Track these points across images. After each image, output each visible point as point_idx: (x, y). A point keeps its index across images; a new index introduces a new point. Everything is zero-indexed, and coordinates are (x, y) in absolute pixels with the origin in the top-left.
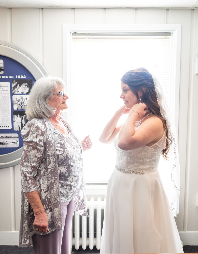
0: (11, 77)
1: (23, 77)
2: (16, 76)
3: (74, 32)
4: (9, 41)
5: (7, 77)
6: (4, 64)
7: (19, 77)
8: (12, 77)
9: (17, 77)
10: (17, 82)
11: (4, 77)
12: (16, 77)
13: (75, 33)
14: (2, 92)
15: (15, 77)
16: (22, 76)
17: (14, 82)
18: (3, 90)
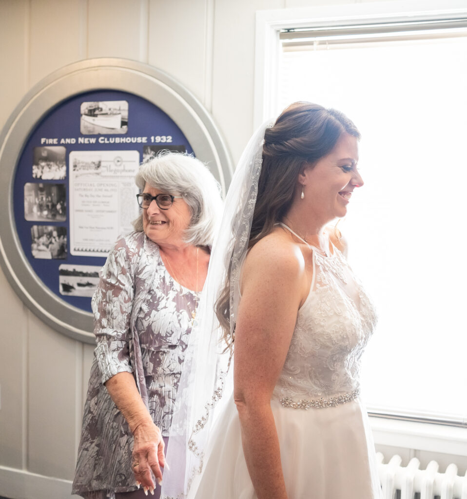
0: (142, 139)
1: (167, 139)
2: (152, 138)
3: (285, 29)
4: (142, 58)
5: (134, 140)
6: (130, 110)
7: (158, 139)
8: (144, 140)
9: (155, 140)
10: (153, 152)
11: (128, 140)
12: (151, 140)
13: (288, 32)
14: (124, 174)
15: (149, 140)
16: (164, 137)
17: (148, 151)
18: (124, 170)
